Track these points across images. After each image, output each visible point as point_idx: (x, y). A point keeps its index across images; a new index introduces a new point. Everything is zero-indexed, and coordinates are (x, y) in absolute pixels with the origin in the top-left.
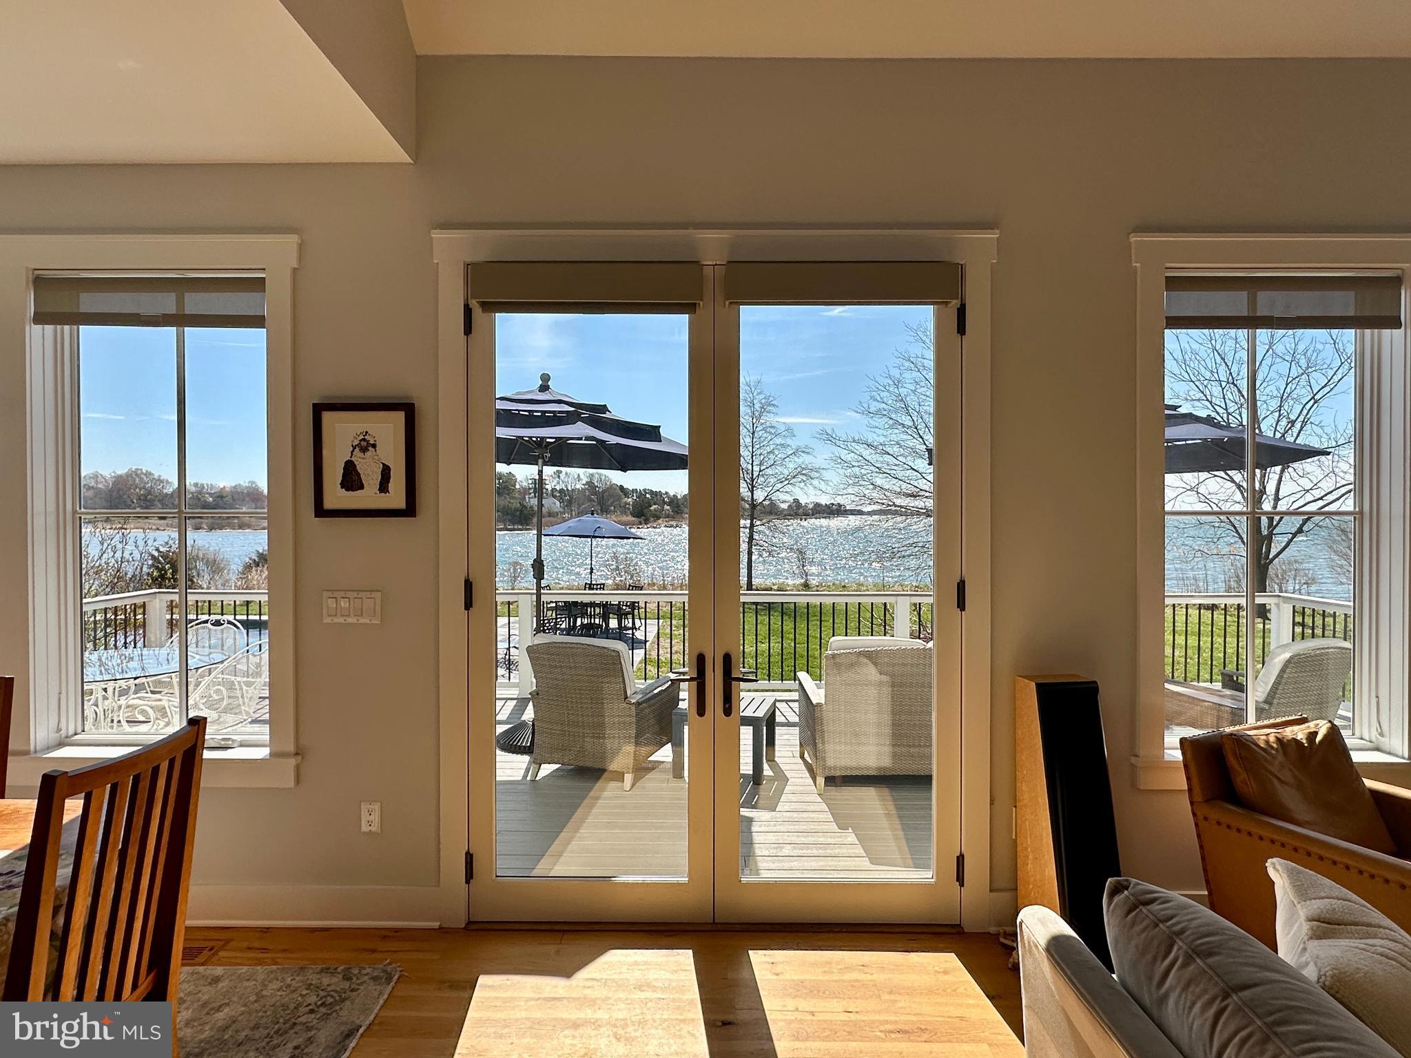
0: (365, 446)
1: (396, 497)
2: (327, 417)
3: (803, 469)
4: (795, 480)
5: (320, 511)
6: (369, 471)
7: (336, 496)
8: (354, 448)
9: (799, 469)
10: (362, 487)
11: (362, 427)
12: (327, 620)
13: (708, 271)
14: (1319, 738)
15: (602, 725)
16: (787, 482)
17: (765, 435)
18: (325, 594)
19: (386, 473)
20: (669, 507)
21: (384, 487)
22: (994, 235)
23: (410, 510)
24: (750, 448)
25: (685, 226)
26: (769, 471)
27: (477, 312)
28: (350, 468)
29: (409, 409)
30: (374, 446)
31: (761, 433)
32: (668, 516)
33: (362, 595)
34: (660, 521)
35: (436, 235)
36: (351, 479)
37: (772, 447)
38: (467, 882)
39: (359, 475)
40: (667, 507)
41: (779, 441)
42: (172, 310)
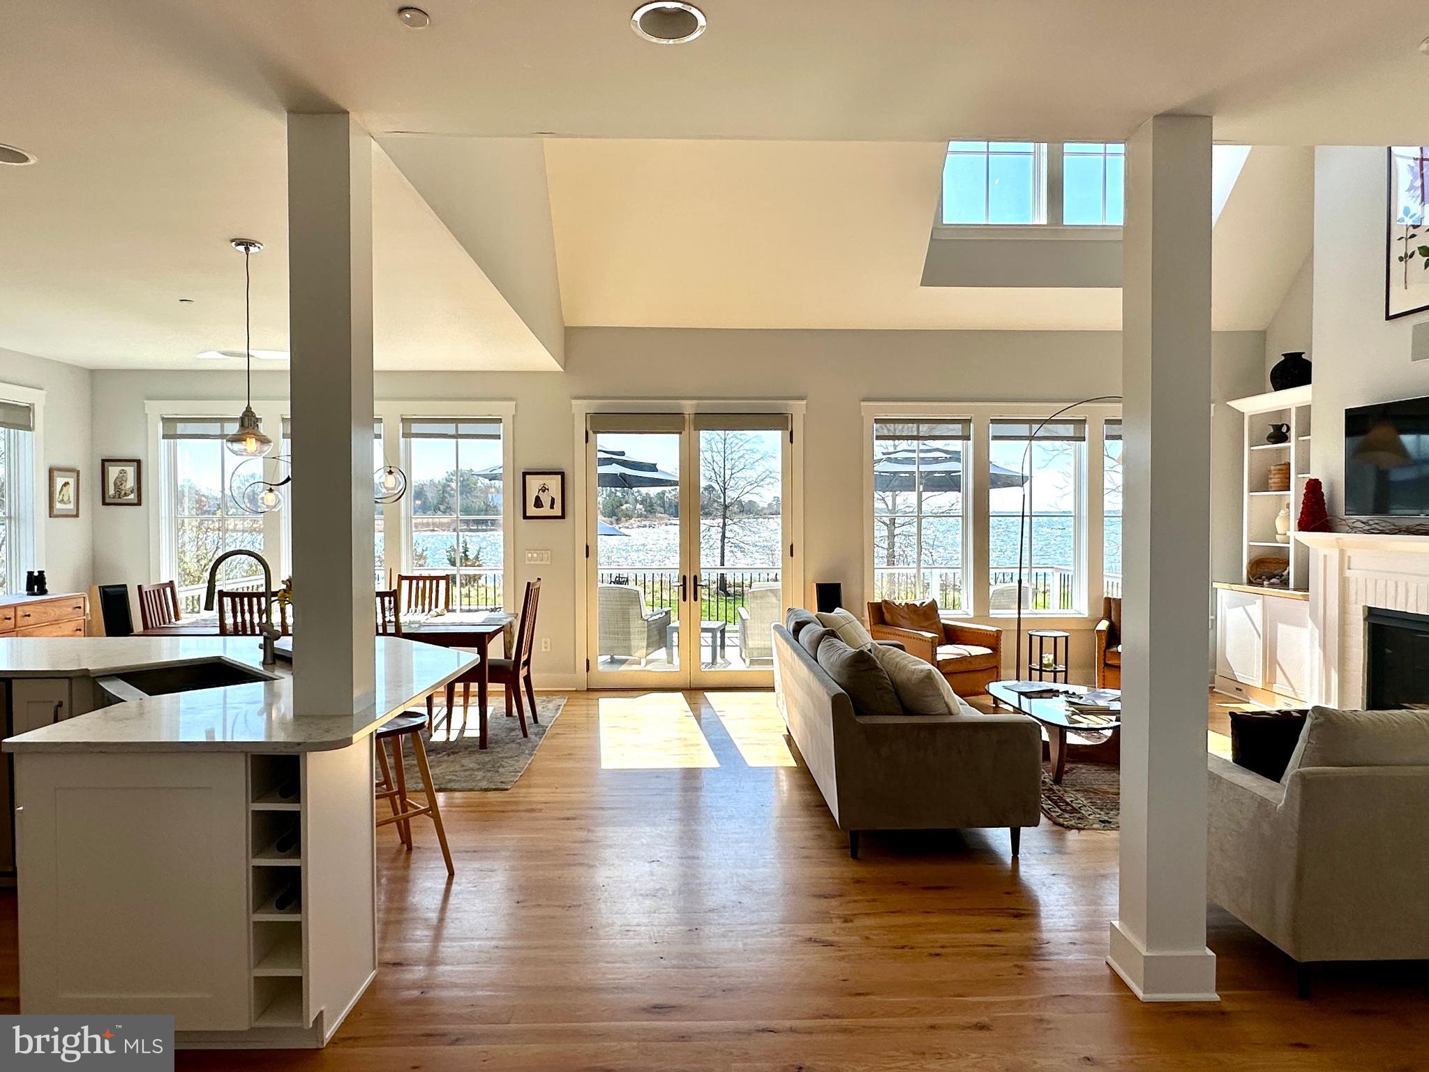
0: (544, 489)
1: (557, 511)
2: (528, 477)
3: (771, 473)
4: (762, 483)
5: (525, 517)
6: (545, 499)
7: (531, 511)
8: (539, 490)
9: (768, 473)
10: (542, 506)
11: (542, 482)
12: (527, 562)
13: (687, 416)
14: (924, 605)
15: (629, 633)
16: (756, 485)
17: (736, 441)
18: (527, 551)
19: (553, 500)
20: (641, 506)
21: (552, 507)
22: (804, 402)
23: (563, 517)
24: (722, 454)
25: (677, 398)
26: (738, 475)
27: (590, 433)
28: (538, 498)
29: (562, 474)
30: (548, 489)
31: (732, 440)
32: (640, 516)
33: (542, 552)
34: (632, 521)
35: (574, 402)
36: (538, 504)
37: (742, 452)
38: (587, 671)
39: (541, 502)
40: (639, 506)
41: (747, 446)
42: (454, 432)
